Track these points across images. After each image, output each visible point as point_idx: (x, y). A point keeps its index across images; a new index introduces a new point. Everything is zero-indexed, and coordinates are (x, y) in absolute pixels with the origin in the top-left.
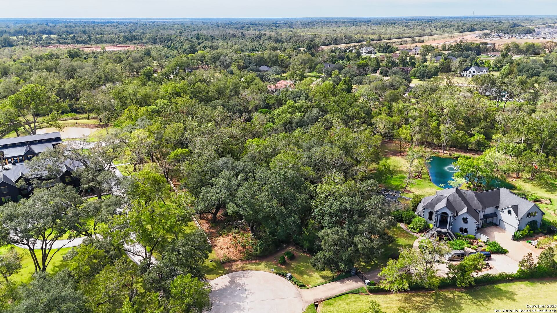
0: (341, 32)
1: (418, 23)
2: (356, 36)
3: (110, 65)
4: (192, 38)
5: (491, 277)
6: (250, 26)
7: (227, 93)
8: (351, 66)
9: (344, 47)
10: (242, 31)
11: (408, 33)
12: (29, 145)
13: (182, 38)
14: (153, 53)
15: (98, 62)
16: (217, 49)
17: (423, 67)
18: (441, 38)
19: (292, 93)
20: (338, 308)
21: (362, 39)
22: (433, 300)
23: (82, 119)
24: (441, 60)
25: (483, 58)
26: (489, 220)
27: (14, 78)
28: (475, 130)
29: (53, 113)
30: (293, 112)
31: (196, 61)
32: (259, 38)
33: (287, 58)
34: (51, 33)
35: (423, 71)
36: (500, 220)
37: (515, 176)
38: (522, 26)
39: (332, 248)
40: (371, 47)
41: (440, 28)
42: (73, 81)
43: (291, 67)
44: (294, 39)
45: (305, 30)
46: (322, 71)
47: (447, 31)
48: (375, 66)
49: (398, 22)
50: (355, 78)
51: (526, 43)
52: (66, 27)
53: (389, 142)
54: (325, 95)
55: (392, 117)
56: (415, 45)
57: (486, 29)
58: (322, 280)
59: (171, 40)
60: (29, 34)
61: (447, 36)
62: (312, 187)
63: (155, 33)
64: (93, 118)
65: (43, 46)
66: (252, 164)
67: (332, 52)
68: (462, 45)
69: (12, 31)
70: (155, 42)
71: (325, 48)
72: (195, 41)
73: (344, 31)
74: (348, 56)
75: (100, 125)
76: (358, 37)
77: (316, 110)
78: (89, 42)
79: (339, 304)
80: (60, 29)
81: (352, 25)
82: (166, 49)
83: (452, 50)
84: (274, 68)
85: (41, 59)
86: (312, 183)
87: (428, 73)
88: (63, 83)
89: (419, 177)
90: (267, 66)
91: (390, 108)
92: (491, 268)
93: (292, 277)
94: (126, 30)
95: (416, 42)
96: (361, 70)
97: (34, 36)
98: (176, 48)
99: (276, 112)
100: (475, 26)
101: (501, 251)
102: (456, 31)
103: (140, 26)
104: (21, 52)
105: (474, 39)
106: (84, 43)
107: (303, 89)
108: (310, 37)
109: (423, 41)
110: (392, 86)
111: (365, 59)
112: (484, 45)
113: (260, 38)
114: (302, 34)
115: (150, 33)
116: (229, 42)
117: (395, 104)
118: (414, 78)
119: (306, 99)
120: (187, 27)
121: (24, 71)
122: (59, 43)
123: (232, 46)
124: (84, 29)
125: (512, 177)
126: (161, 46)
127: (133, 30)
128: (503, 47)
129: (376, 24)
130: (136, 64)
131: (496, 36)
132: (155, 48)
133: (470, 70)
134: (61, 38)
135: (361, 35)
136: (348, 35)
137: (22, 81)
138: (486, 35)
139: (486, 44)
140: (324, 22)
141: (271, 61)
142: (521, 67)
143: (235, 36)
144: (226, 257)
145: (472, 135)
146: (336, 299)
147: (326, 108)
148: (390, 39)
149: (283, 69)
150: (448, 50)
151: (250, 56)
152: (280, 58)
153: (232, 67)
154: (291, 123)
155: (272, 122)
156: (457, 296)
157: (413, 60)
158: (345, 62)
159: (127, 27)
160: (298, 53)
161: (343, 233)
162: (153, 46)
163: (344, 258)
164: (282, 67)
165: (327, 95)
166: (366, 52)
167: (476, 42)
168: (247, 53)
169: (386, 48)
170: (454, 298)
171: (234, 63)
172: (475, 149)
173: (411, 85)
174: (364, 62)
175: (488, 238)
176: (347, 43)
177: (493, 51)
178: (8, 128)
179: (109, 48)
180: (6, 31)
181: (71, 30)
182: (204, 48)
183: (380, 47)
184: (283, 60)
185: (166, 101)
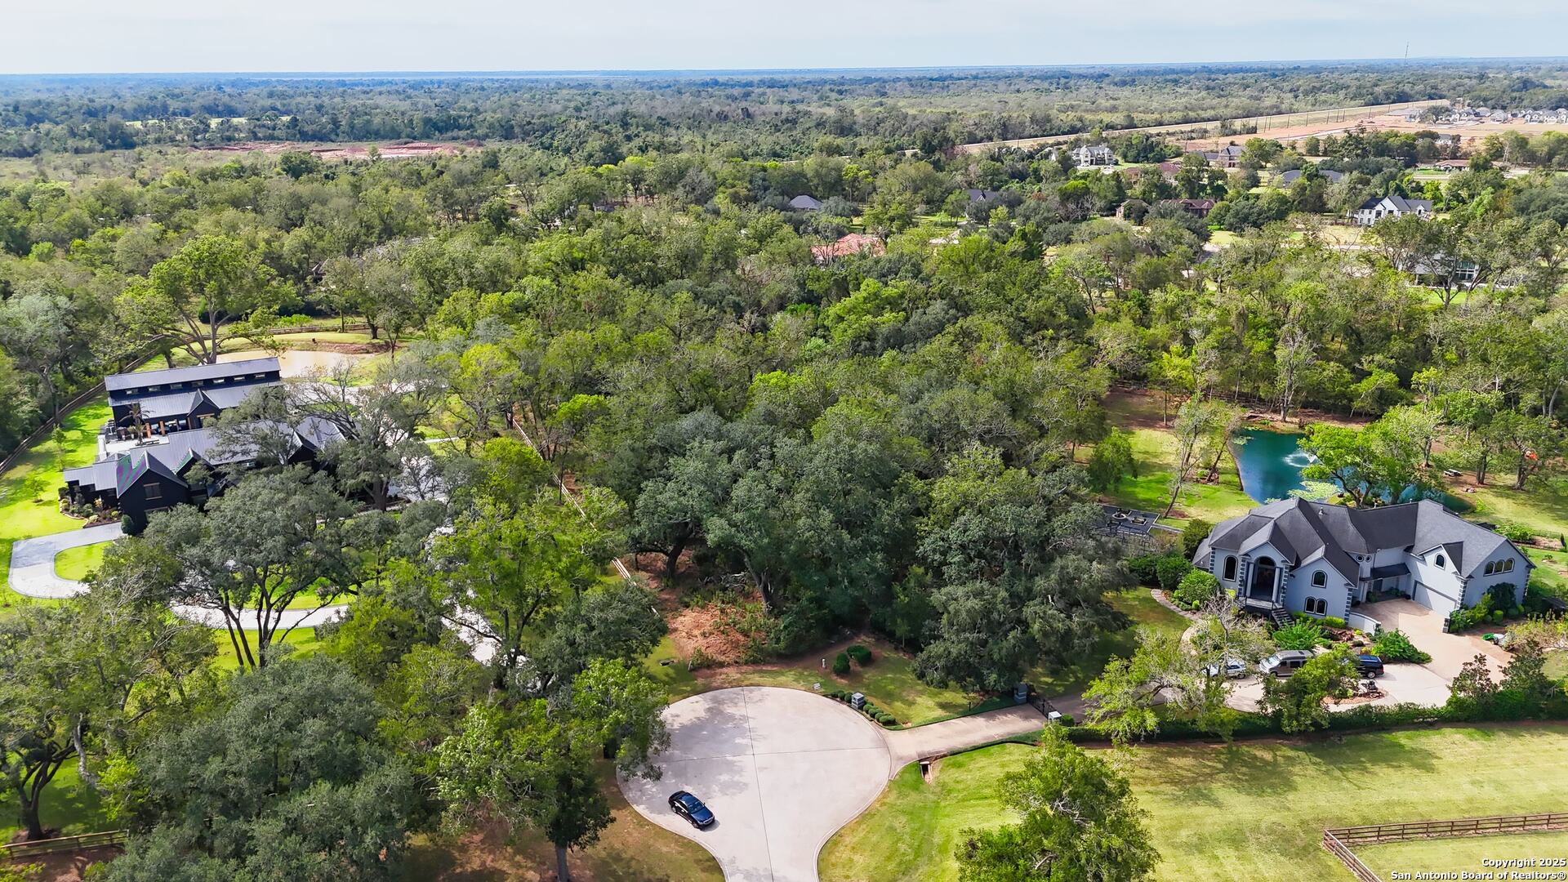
0: (1022, 105)
1: (1243, 78)
2: (1063, 116)
3: (395, 192)
4: (608, 123)
5: (1376, 715)
6: (768, 90)
7: (705, 262)
8: (1044, 195)
9: (1026, 145)
10: (744, 104)
11: (1213, 108)
12: (201, 388)
13: (582, 125)
14: (507, 163)
15: (363, 187)
16: (677, 152)
17: (1248, 199)
18: (1307, 122)
19: (877, 262)
20: (978, 774)
21: (1079, 125)
22: (1220, 766)
23: (327, 330)
24: (1299, 179)
25: (1423, 175)
26: (1387, 583)
27: (150, 227)
28: (1373, 361)
29: (258, 311)
30: (879, 311)
31: (620, 183)
32: (792, 122)
33: (866, 176)
34: (233, 112)
35: (1246, 211)
36: (1416, 582)
37: (1474, 480)
38: (1545, 87)
39: (967, 635)
40: (1104, 145)
41: (1306, 93)
42: (302, 233)
43: (877, 198)
44: (888, 124)
45: (919, 100)
46: (963, 208)
47: (1325, 102)
48: (1110, 196)
49: (1185, 78)
50: (1052, 228)
51: (1549, 133)
52: (271, 95)
53: (1138, 392)
54: (967, 268)
55: (1148, 327)
56: (1228, 140)
57: (1441, 97)
58: (939, 713)
59: (553, 128)
60: (174, 114)
61: (1323, 114)
62: (919, 485)
63: (507, 110)
64: (354, 328)
65: (212, 147)
66: (767, 430)
67: (992, 158)
68: (1362, 139)
69: (128, 107)
70: (508, 133)
71: (975, 149)
72: (617, 133)
73: (1028, 104)
74: (1036, 171)
75: (373, 345)
76: (1070, 118)
77: (938, 306)
78: (333, 137)
79: (981, 764)
80: (255, 102)
81: (1053, 88)
82: (538, 152)
83: (1335, 152)
84: (832, 201)
85: (215, 178)
86: (921, 476)
87: (1259, 214)
88: (278, 238)
89: (1210, 480)
90: (811, 196)
91: (1144, 306)
92: (1380, 695)
93: (865, 703)
94: (430, 102)
95: (1235, 133)
96: (1071, 206)
97: (188, 119)
98: (567, 151)
99: (835, 309)
100: (1407, 88)
101: (1411, 657)
102: (1353, 103)
103: (467, 92)
104: (157, 160)
105: (1404, 123)
106: (321, 139)
107: (905, 251)
108: (933, 119)
109: (1254, 130)
110: (1153, 248)
111: (1085, 177)
112: (1428, 140)
113: (794, 122)
114: (912, 112)
115: (494, 111)
116: (709, 134)
117: (1156, 295)
118: (1220, 229)
119: (915, 276)
120: (595, 94)
121: (175, 207)
122: (256, 138)
123: (718, 145)
124: (319, 102)
125: (1466, 483)
126: (526, 145)
127: (450, 104)
128: (1481, 146)
129: (1124, 83)
130: (460, 193)
131: (1468, 114)
132: (509, 150)
133: (1379, 207)
134: (259, 126)
135: (1079, 114)
136: (1039, 115)
137: (171, 234)
138: (1437, 112)
139: (1434, 136)
140: (976, 77)
141: (825, 184)
142: (1524, 197)
143: (726, 117)
144: (701, 655)
145: (1364, 374)
146: (975, 754)
147: (967, 303)
148: (1161, 124)
149: (855, 204)
150: (1325, 154)
151: (764, 169)
152: (847, 174)
153: (716, 199)
154: (871, 338)
155: (824, 337)
156: (1283, 757)
157: (1220, 182)
158: (1028, 187)
159: (433, 95)
160: (897, 161)
161: (995, 596)
162: (503, 146)
163: (996, 657)
164: (854, 200)
165: (971, 270)
166: (1089, 159)
167: (1408, 131)
168: (758, 162)
169: (1145, 149)
170: (1276, 760)
171: (721, 188)
172: (1372, 412)
173: (1208, 247)
174: (1080, 186)
175: (1378, 625)
176: (1036, 136)
177: (1454, 157)
178: (150, 347)
179: (389, 153)
180: (113, 107)
181: (284, 105)
182: (643, 152)
183: (1130, 146)
184: (855, 179)
185: (547, 282)
